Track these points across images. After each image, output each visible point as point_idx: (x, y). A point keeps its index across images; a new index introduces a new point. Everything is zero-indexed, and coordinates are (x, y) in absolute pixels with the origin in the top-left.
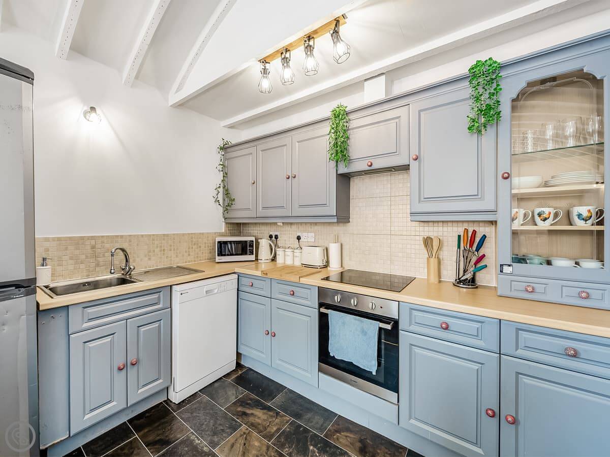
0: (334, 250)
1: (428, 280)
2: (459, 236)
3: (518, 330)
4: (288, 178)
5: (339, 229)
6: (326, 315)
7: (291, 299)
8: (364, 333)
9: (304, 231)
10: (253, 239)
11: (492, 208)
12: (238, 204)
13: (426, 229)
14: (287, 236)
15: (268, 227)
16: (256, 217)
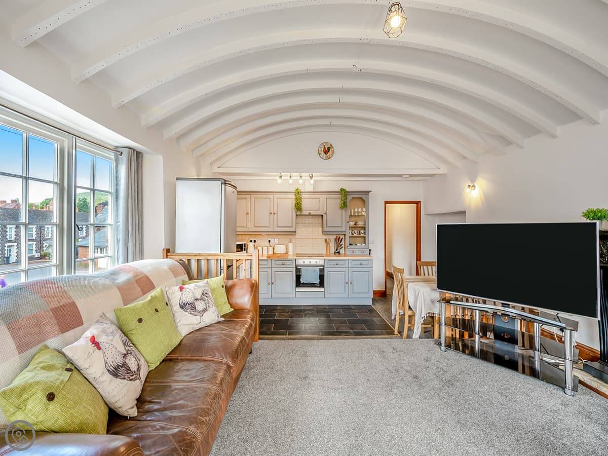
0: (290, 246)
1: (326, 254)
2: (335, 239)
4: (271, 214)
5: (292, 237)
7: (283, 266)
9: (273, 238)
10: (246, 243)
11: (344, 230)
13: (326, 236)
14: (262, 241)
15: (249, 236)
16: (250, 231)
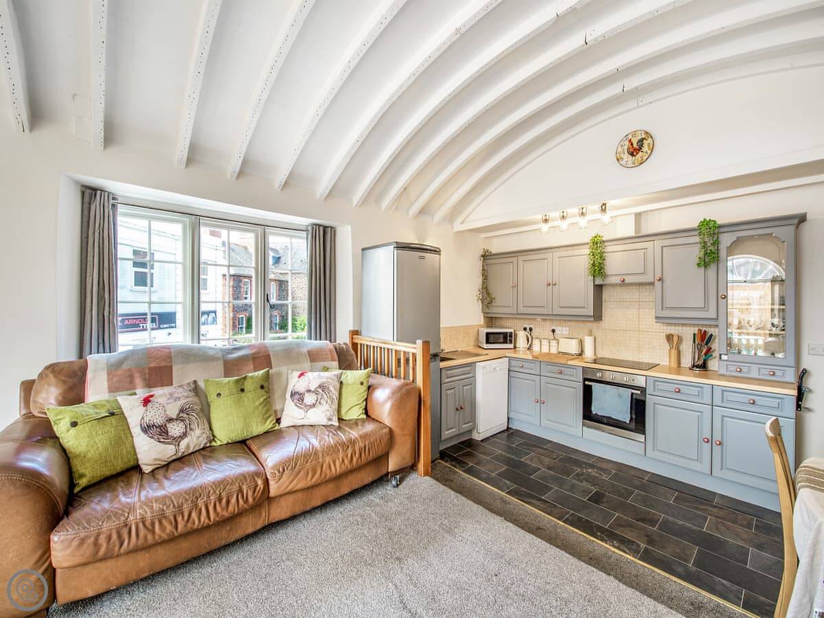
0: (588, 342)
1: (670, 365)
2: (694, 335)
3: (723, 391)
4: (549, 285)
5: (594, 326)
6: (590, 387)
7: (559, 376)
8: (620, 396)
9: (559, 326)
10: (513, 331)
11: (715, 316)
12: (498, 302)
13: (669, 327)
14: (541, 330)
15: (522, 321)
16: (517, 314)
